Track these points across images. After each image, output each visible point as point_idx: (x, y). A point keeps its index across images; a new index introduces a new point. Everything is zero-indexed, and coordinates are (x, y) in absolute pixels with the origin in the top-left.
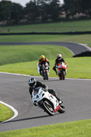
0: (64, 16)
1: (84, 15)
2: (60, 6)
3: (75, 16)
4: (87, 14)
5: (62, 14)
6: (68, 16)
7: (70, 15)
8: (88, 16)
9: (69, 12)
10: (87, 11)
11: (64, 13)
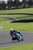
0: (7, 8)
1: (15, 7)
2: (6, 4)
3: (11, 8)
4: (16, 7)
5: (7, 7)
6: (9, 8)
7: (9, 7)
8: (16, 8)
9: (9, 6)
10: (16, 6)
11: (7, 6)
